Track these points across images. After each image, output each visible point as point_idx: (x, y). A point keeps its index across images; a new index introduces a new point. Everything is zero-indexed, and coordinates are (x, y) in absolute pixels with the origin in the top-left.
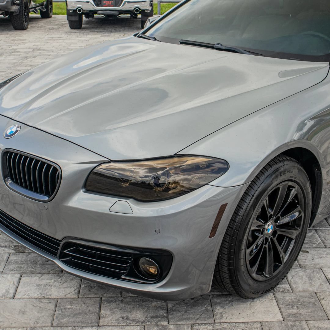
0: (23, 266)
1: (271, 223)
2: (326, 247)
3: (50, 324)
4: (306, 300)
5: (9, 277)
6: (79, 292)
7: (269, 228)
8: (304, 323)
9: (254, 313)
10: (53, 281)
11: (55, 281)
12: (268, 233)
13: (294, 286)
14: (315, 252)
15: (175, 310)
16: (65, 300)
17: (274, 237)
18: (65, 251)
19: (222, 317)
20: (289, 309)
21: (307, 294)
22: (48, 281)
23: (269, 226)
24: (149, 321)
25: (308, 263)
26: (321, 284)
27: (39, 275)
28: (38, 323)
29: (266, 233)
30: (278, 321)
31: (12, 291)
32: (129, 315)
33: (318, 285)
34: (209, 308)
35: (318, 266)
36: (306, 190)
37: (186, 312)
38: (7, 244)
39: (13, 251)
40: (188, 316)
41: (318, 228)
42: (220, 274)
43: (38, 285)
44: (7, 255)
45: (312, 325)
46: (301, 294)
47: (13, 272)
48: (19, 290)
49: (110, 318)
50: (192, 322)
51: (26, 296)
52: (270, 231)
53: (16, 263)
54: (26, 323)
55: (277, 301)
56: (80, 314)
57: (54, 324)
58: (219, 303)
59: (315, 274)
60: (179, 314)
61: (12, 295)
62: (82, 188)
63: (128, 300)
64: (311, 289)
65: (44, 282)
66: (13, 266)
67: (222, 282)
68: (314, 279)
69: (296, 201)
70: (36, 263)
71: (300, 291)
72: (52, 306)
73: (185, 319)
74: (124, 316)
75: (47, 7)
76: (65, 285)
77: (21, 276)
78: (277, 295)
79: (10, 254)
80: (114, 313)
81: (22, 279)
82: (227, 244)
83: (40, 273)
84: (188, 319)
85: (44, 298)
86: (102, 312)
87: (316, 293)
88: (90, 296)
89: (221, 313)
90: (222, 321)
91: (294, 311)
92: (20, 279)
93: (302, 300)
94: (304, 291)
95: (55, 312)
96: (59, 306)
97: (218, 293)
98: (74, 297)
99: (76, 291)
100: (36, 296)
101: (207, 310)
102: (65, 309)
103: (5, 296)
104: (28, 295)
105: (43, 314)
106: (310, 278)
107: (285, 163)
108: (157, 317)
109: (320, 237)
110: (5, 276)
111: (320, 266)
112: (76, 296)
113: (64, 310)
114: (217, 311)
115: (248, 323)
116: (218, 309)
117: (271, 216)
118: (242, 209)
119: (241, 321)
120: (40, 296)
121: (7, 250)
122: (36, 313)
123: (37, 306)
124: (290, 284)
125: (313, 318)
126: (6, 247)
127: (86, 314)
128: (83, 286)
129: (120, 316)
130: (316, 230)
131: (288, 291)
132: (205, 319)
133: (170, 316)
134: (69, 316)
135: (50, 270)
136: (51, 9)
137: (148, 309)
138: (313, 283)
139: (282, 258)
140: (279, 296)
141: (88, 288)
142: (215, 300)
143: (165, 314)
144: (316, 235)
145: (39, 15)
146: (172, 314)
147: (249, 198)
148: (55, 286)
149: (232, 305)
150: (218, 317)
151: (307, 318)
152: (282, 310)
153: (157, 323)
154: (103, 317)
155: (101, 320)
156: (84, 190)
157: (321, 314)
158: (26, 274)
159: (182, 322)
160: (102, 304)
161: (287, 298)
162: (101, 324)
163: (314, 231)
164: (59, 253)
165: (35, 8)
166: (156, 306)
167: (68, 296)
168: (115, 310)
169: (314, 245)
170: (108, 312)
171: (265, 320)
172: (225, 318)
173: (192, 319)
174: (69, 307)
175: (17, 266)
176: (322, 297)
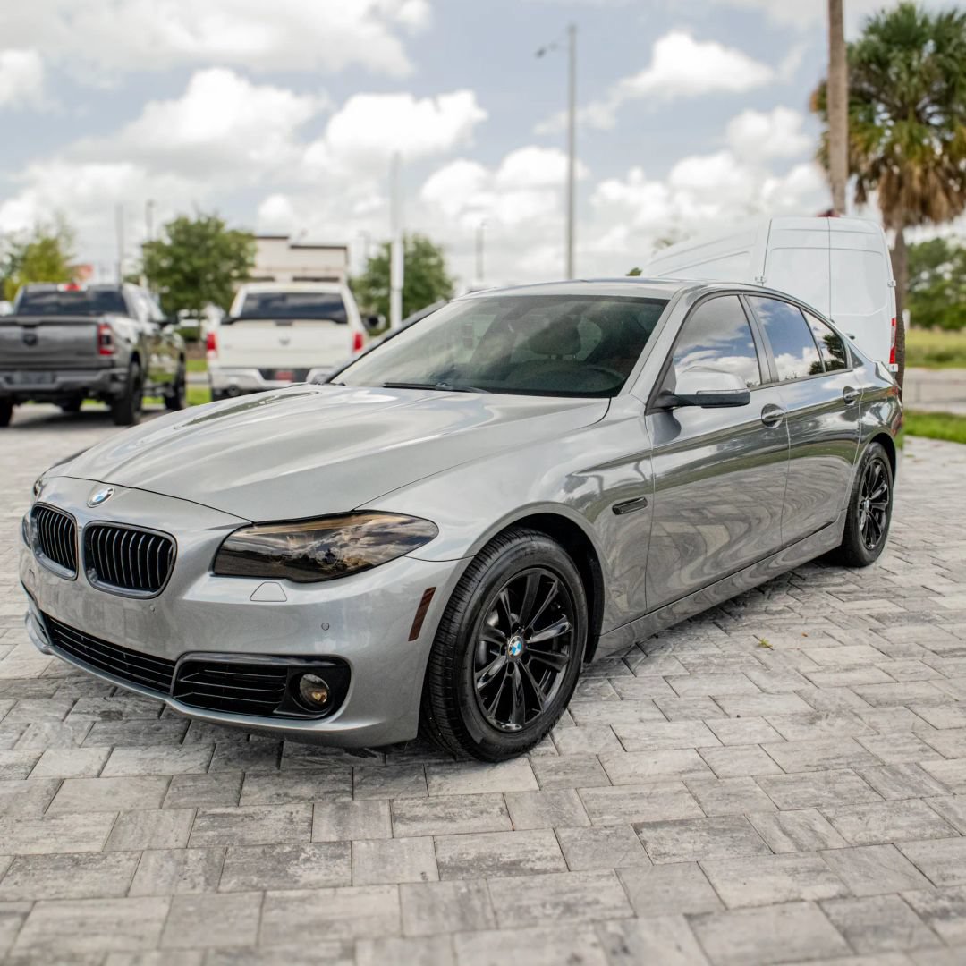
0: (115, 736)
1: (519, 639)
2: (622, 699)
3: (157, 806)
4: (581, 763)
5: (92, 751)
6: (208, 766)
7: (515, 646)
8: (572, 792)
9: (493, 782)
10: (165, 753)
11: (168, 754)
12: (512, 655)
13: (562, 747)
14: (604, 706)
15: (365, 784)
16: (184, 777)
17: (525, 662)
18: (182, 680)
19: (440, 789)
20: (550, 775)
21: (583, 757)
22: (157, 754)
23: (514, 642)
24: (320, 798)
25: (590, 719)
26: (606, 745)
27: (143, 747)
28: (137, 805)
29: (510, 653)
30: (531, 791)
31: (96, 768)
32: (290, 791)
33: (601, 746)
34: (422, 779)
35: (605, 723)
36: (573, 588)
37: (382, 785)
38: (89, 709)
39: (100, 719)
40: (386, 790)
41: (613, 677)
42: (433, 713)
43: (140, 760)
44: (89, 724)
45: (585, 793)
46: (573, 757)
47: (99, 744)
48: (107, 766)
49: (257, 796)
50: (392, 797)
51: (120, 774)
52: (517, 652)
53: (105, 732)
54: (117, 807)
55: (533, 768)
56: (206, 792)
57: (165, 806)
58: (438, 773)
59: (599, 732)
60: (372, 788)
61: (96, 773)
62: (209, 570)
63: (289, 773)
64: (589, 751)
65: (151, 755)
66: (100, 736)
67: (437, 727)
68: (597, 738)
69: (559, 607)
70: (139, 733)
71: (571, 754)
72: (163, 784)
73: (380, 793)
74: (281, 792)
75: (176, 388)
76: (186, 758)
77: (112, 749)
78: (533, 760)
79: (94, 722)
80: (264, 789)
81: (114, 752)
82: (440, 658)
83: (143, 745)
84: (386, 793)
85: (150, 775)
86: (246, 788)
87: (597, 756)
88: (226, 771)
89: (440, 785)
90: (440, 794)
91: (560, 777)
92: (110, 753)
93: (573, 764)
94: (578, 753)
95: (167, 791)
96: (174, 785)
97: (438, 761)
98: (200, 772)
99: (204, 765)
100: (136, 772)
101: (418, 782)
102: (184, 787)
103: (84, 774)
104: (123, 772)
105: (146, 794)
106: (590, 737)
107: (533, 538)
108: (334, 792)
109: (614, 687)
110: (84, 749)
111: (609, 723)
112: (203, 771)
113: (181, 789)
114: (433, 782)
115: (482, 794)
116: (436, 780)
117: (516, 625)
118: (463, 601)
119: (472, 792)
120: (144, 773)
121: (90, 718)
122: (135, 793)
123: (137, 785)
124: (557, 747)
125: (587, 785)
126: (88, 713)
127: (219, 792)
128: (215, 759)
129: (274, 792)
130: (609, 680)
131: (553, 754)
132: (413, 792)
133: (356, 791)
134: (189, 795)
135: (161, 740)
136: (183, 394)
137: (320, 783)
138: (594, 744)
139: (541, 700)
140: (537, 761)
141: (223, 761)
142: (432, 769)
143: (348, 789)
144: (610, 685)
145: (160, 406)
146: (360, 788)
147: (474, 585)
148: (168, 760)
149: (459, 774)
150: (433, 789)
151: (578, 785)
152: (540, 777)
153: (334, 799)
154: (247, 795)
155: (242, 799)
156: (212, 573)
157: (600, 779)
158: (121, 745)
159: (375, 798)
160: (246, 780)
161: (549, 763)
162: (242, 803)
163: (606, 681)
164: (172, 687)
165: (153, 389)
166: (334, 779)
167: (190, 771)
168: (266, 786)
169: (603, 698)
170: (255, 789)
171: (511, 789)
172: (445, 790)
173: (392, 793)
174: (191, 784)
175: (106, 736)
176: (606, 759)
